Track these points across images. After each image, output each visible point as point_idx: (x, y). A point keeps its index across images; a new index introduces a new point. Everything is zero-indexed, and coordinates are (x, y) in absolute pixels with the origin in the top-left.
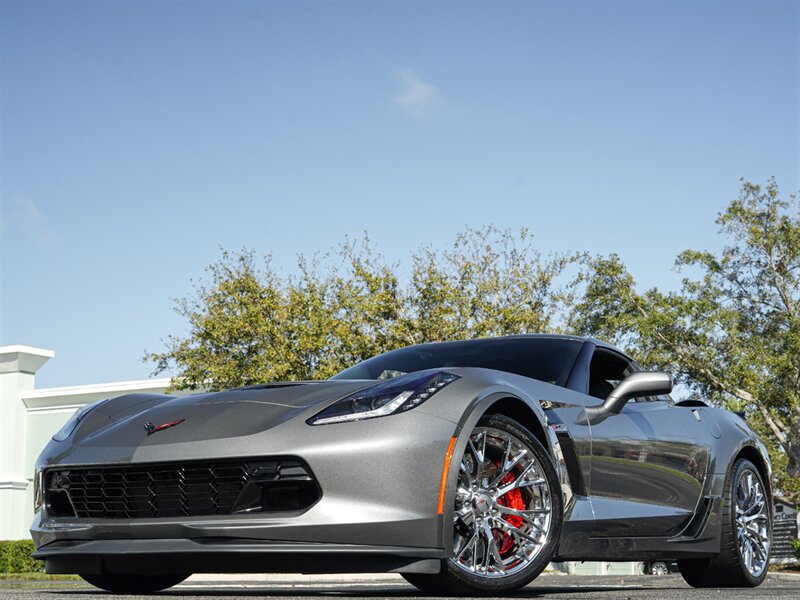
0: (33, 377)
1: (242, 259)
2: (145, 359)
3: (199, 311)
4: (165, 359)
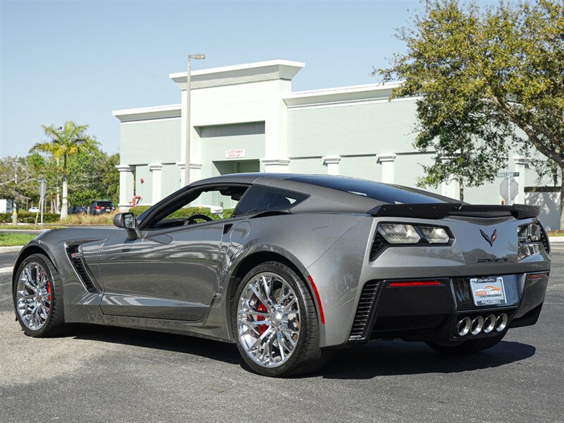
0: (290, 82)
2: (374, 73)
3: (414, 36)
4: (389, 73)
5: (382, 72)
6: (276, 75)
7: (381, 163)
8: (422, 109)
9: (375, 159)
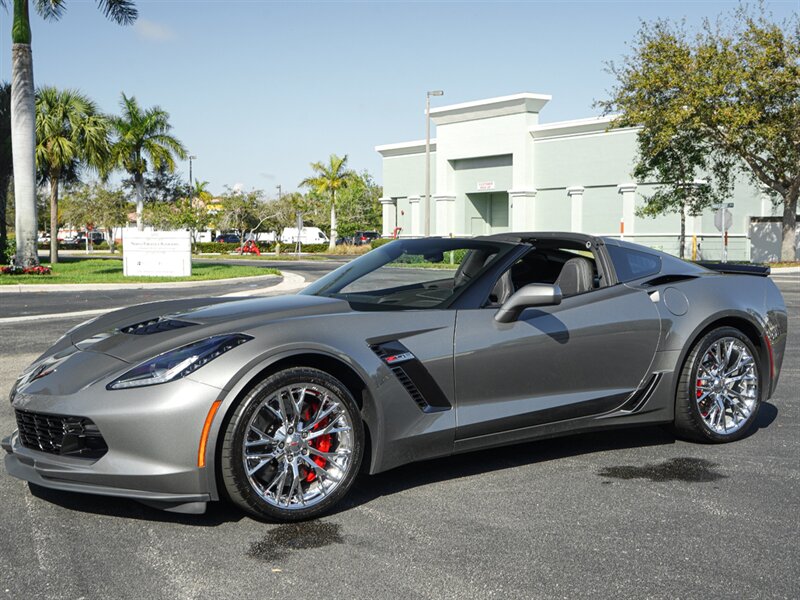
0: (537, 115)
1: (657, 27)
2: (594, 106)
4: (609, 105)
5: (603, 104)
6: (522, 107)
7: (622, 193)
8: (644, 140)
9: (617, 189)
